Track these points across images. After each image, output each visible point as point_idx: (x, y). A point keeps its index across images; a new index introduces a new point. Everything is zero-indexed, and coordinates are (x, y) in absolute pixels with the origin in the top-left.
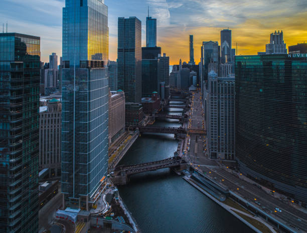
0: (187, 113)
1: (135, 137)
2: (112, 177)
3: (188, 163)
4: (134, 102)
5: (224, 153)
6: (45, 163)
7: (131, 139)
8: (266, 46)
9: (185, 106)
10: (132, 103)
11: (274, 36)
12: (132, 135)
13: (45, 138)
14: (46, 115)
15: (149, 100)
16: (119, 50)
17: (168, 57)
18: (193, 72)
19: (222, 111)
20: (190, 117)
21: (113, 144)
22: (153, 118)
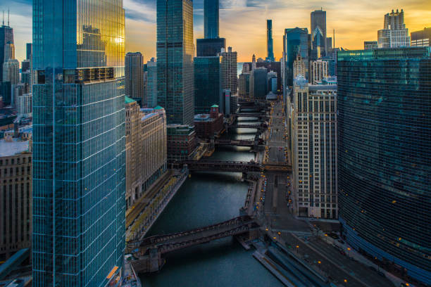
0: (262, 136)
1: (182, 178)
2: (136, 259)
3: (261, 228)
4: (182, 124)
5: (320, 207)
6: (22, 239)
7: (175, 184)
8: (379, 32)
9: (259, 123)
10: (179, 126)
11: (390, 17)
12: (177, 176)
13: (22, 198)
14: (24, 158)
15: (207, 117)
16: (159, 46)
17: (236, 53)
18: (272, 72)
20: (267, 143)
21: (145, 194)
22: (211, 145)
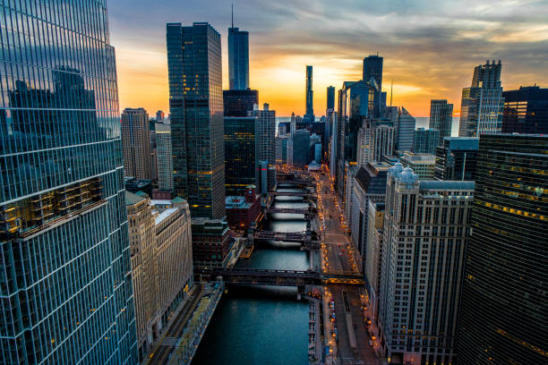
4: (211, 218)
5: (421, 352)
8: (464, 92)
10: (208, 221)
11: (483, 71)
12: (209, 295)
15: (241, 202)
17: (274, 112)
18: (314, 136)
19: (423, 258)
20: (322, 238)
21: (167, 330)
22: (249, 240)
